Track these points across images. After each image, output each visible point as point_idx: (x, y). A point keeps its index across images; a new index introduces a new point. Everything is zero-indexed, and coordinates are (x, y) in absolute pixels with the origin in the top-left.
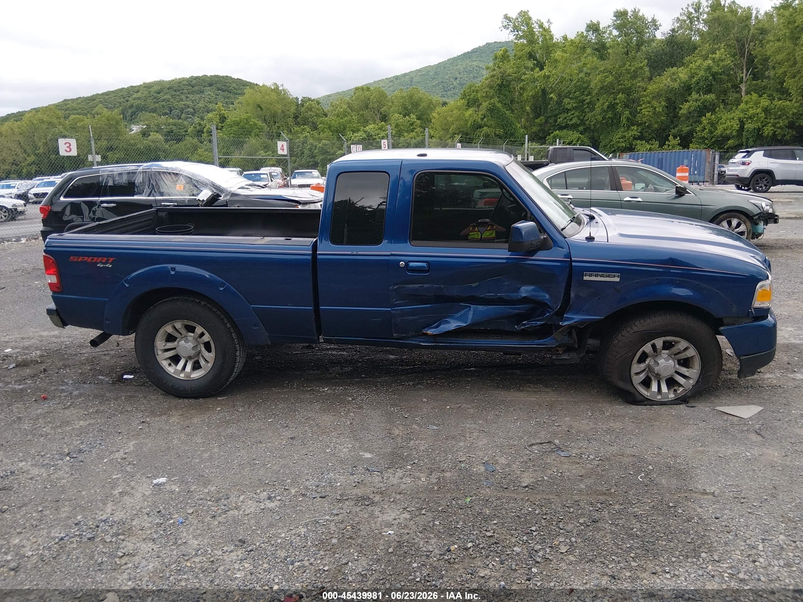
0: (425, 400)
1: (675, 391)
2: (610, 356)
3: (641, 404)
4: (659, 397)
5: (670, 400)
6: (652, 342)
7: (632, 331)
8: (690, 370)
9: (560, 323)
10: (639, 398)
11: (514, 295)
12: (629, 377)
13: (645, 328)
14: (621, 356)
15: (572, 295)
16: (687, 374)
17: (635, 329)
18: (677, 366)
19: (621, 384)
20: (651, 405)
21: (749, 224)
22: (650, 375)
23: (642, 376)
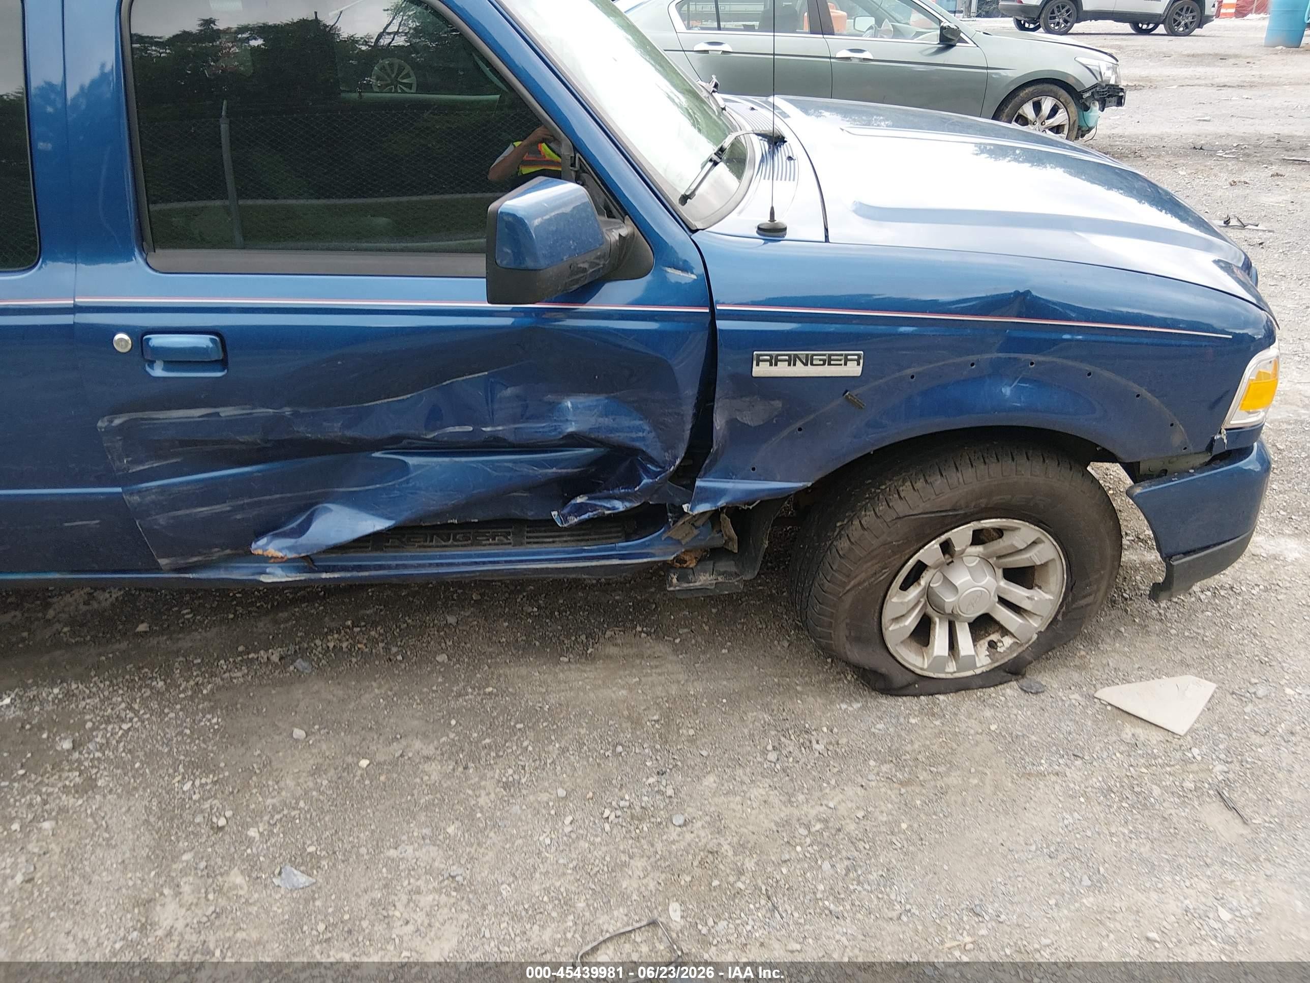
0: (299, 733)
1: (992, 645)
2: (827, 584)
3: (904, 692)
4: (951, 667)
5: (978, 671)
6: (943, 538)
7: (890, 516)
8: (1036, 594)
9: (685, 507)
10: (900, 679)
11: (538, 428)
12: (876, 630)
13: (928, 506)
14: (859, 584)
15: (719, 422)
16: (1026, 605)
17: (901, 508)
18: (1003, 583)
19: (855, 654)
20: (932, 695)
21: (1073, 108)
22: (930, 611)
23: (911, 622)
